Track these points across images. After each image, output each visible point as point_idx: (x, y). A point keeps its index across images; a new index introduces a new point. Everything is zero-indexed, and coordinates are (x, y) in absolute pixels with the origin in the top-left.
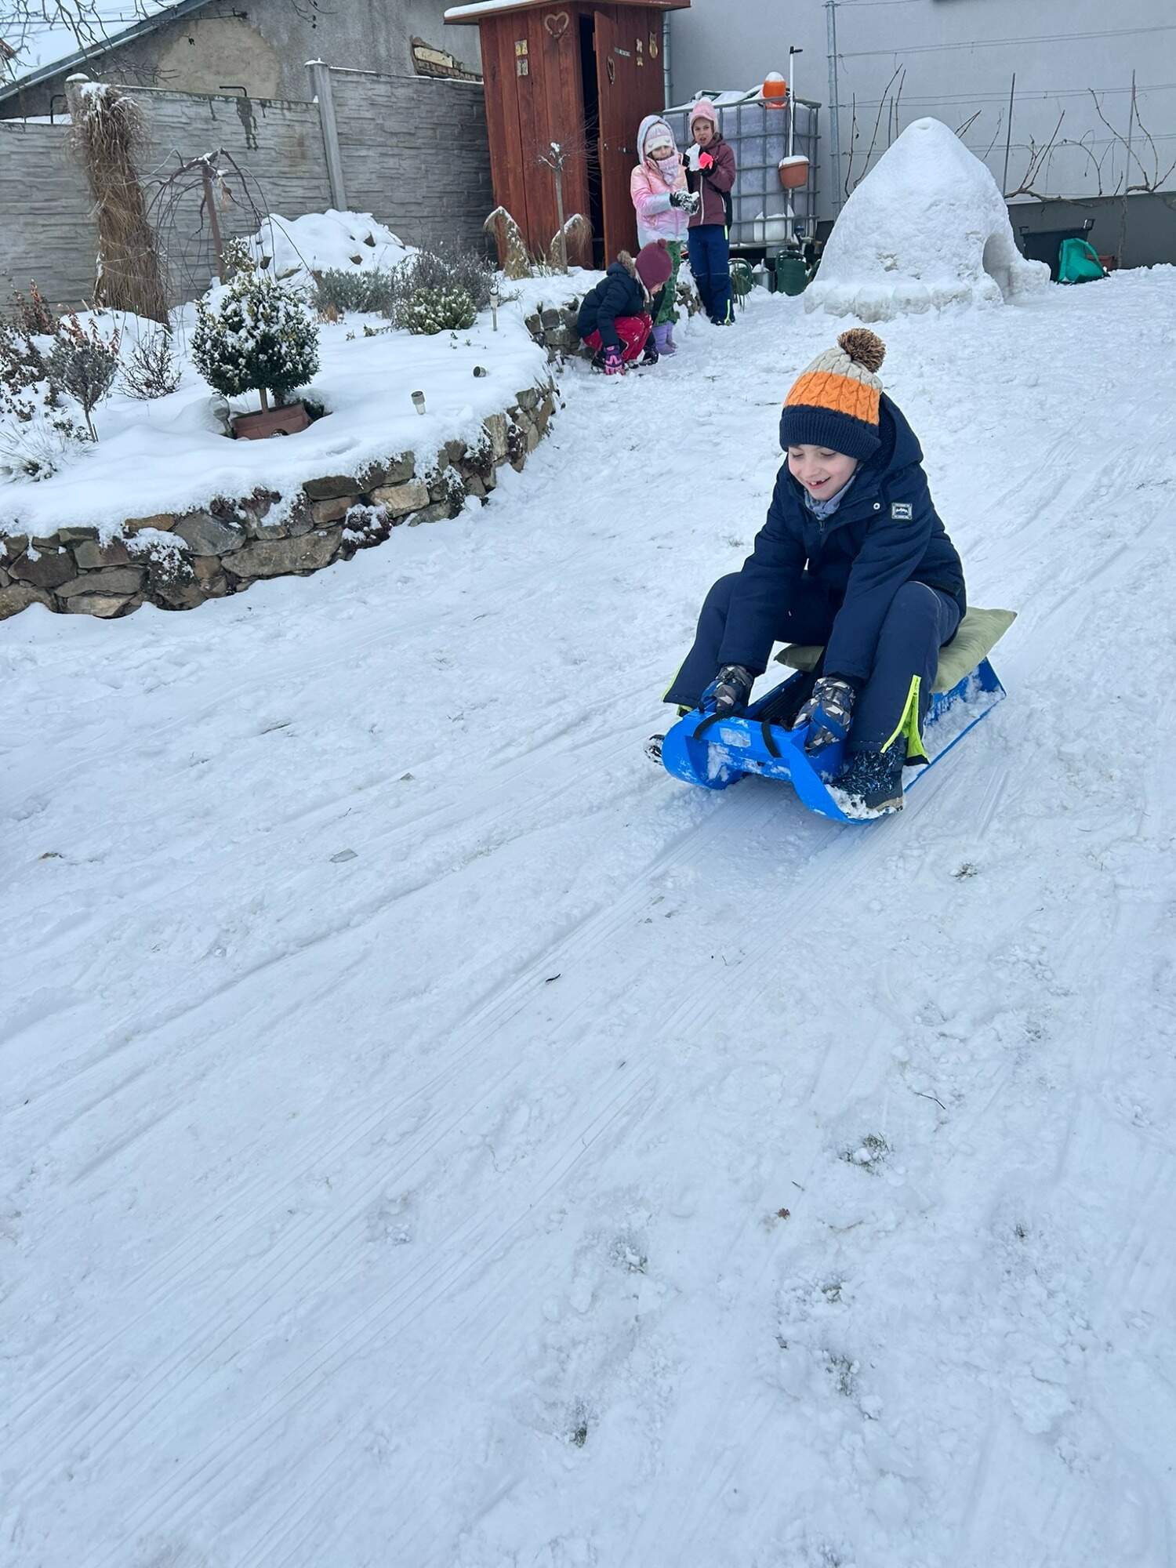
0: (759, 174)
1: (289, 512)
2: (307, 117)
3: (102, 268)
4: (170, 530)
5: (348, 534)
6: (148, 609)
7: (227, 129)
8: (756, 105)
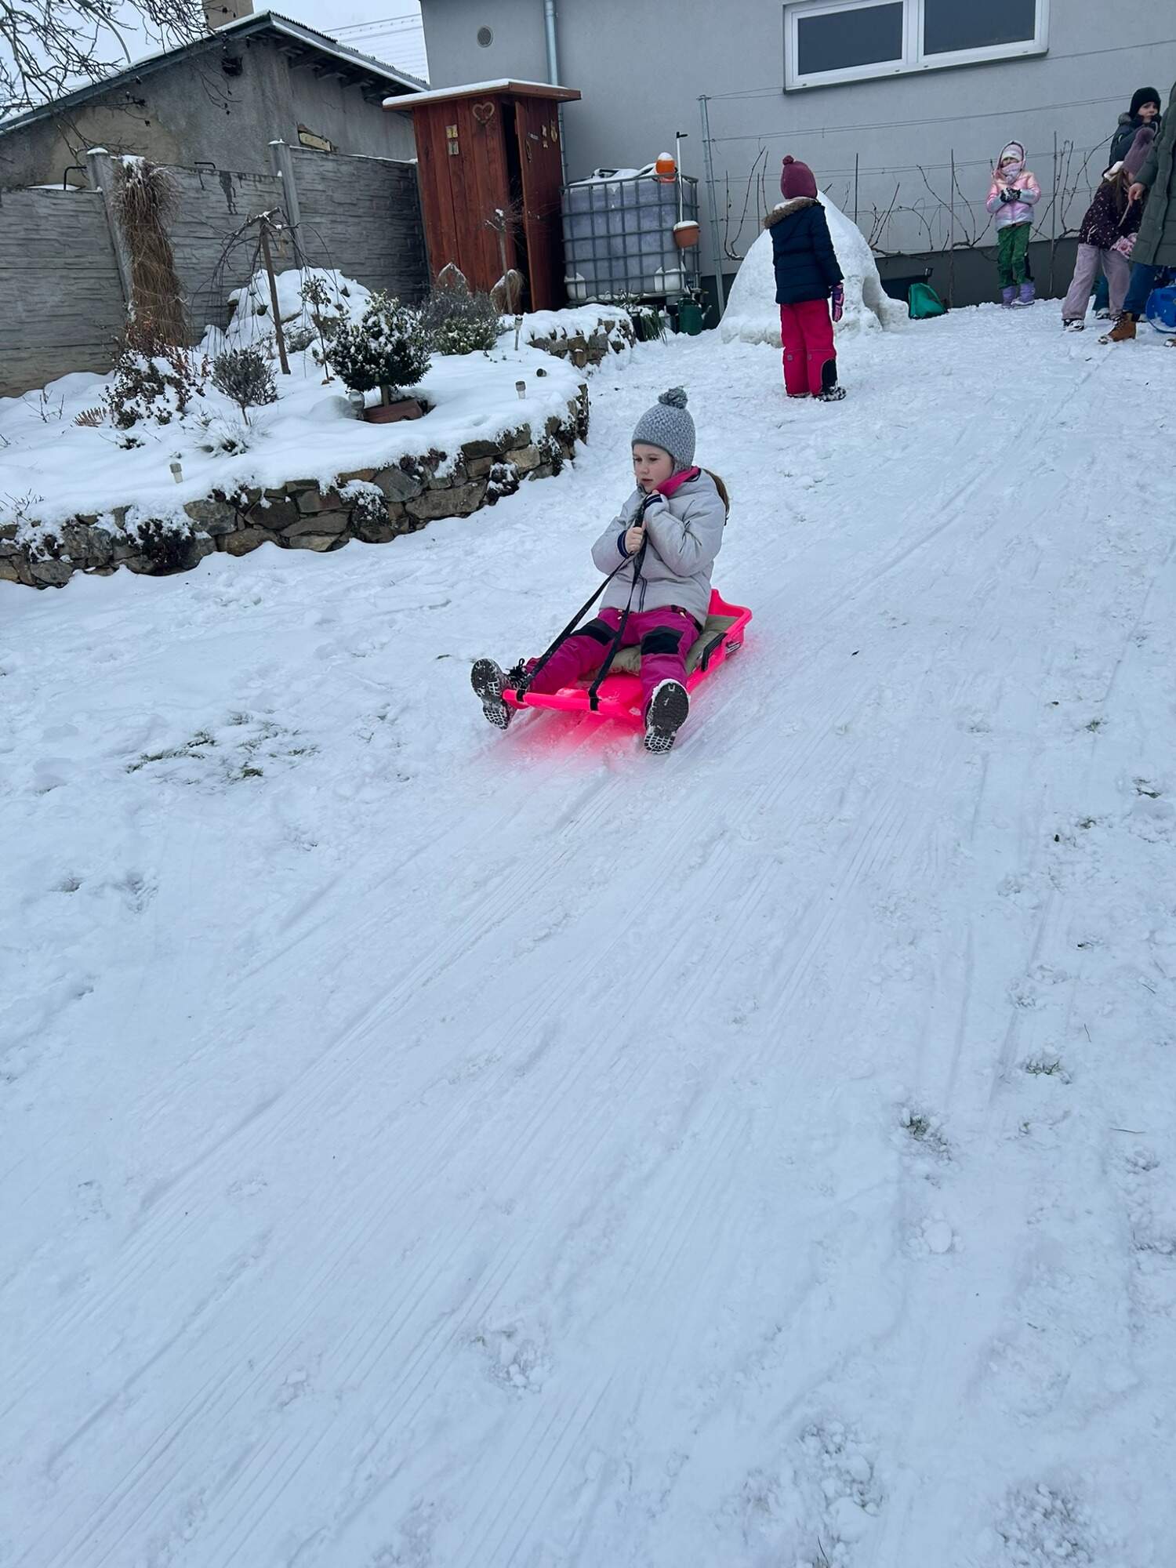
0: (657, 236)
1: (453, 467)
2: (273, 188)
3: (135, 314)
4: (370, 481)
5: (492, 485)
6: (354, 543)
7: (213, 198)
8: (651, 180)
